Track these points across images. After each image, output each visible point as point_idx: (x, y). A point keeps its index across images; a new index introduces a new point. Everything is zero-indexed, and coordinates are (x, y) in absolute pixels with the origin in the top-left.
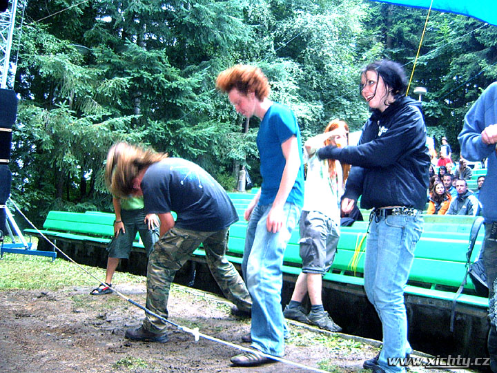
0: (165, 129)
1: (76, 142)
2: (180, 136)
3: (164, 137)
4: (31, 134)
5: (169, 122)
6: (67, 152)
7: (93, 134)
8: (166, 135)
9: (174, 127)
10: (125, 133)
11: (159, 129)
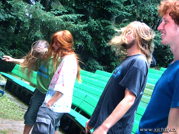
0: (99, 24)
1: (44, 25)
2: (108, 30)
3: (98, 29)
4: (17, 17)
5: (103, 21)
6: (38, 30)
7: (54, 22)
8: (99, 28)
9: (105, 25)
10: (74, 24)
11: (95, 25)
